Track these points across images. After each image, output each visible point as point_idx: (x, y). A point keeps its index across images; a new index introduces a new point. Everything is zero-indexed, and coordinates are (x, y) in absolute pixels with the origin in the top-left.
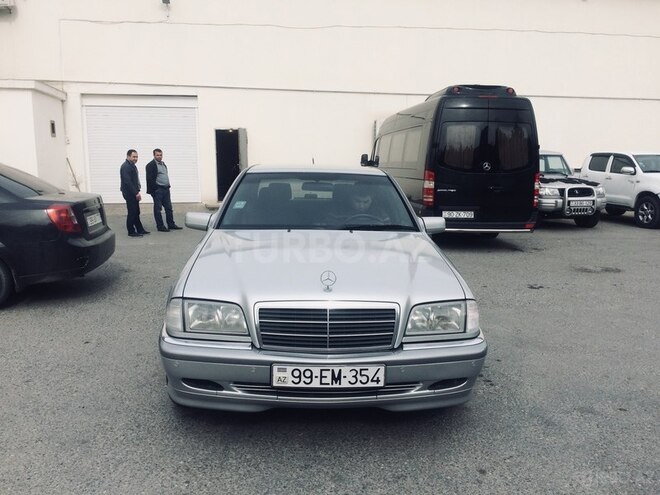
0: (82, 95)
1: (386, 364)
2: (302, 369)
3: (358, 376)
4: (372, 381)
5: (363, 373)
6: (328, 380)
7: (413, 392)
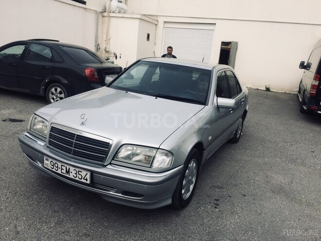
0: (165, 22)
1: (92, 172)
2: (54, 162)
3: (77, 174)
4: (84, 179)
5: (80, 173)
6: (64, 171)
7: (111, 193)
